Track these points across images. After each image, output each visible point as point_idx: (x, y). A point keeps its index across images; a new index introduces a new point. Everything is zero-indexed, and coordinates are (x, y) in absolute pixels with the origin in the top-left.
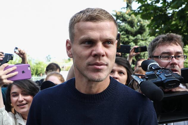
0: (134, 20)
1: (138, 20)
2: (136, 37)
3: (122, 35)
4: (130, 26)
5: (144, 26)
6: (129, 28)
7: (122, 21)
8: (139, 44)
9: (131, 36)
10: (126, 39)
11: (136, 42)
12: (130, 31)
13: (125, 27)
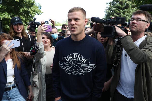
0: (123, 2)
1: (125, 1)
2: (124, 10)
3: (116, 9)
4: (121, 5)
5: (129, 4)
6: (120, 5)
7: (116, 2)
8: (126, 14)
9: (121, 10)
10: (119, 12)
11: (124, 13)
12: (120, 7)
13: (118, 5)
